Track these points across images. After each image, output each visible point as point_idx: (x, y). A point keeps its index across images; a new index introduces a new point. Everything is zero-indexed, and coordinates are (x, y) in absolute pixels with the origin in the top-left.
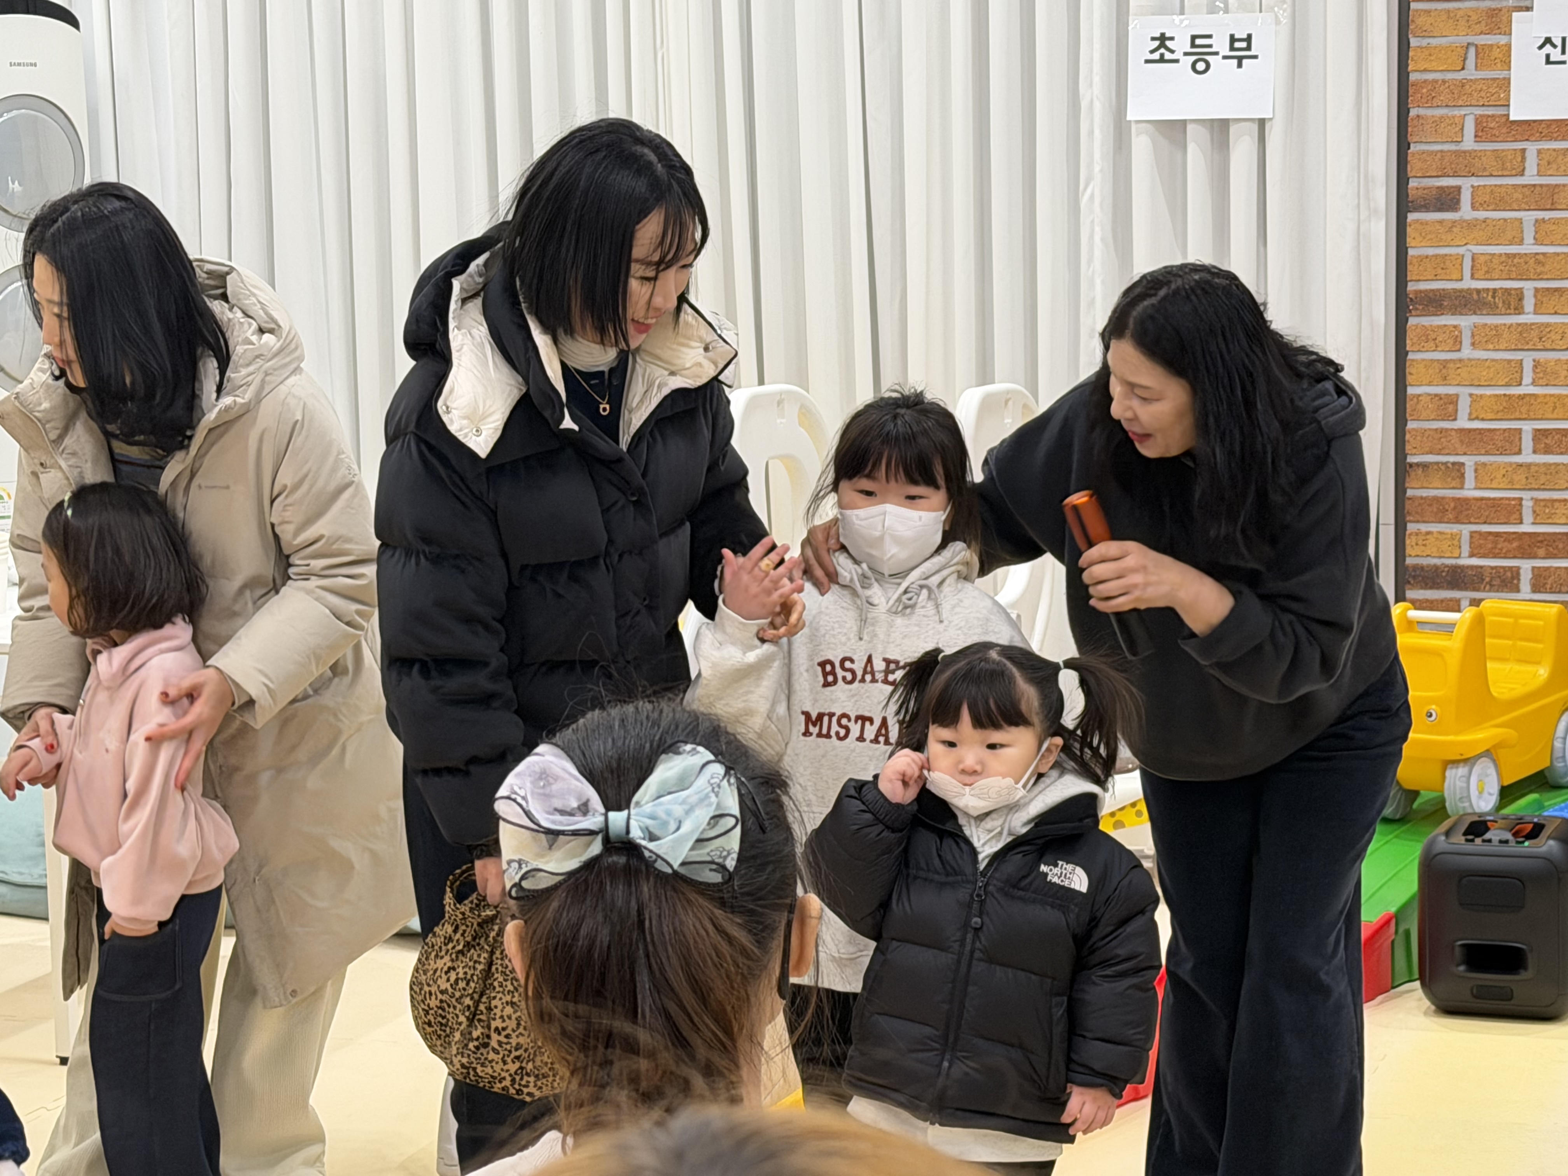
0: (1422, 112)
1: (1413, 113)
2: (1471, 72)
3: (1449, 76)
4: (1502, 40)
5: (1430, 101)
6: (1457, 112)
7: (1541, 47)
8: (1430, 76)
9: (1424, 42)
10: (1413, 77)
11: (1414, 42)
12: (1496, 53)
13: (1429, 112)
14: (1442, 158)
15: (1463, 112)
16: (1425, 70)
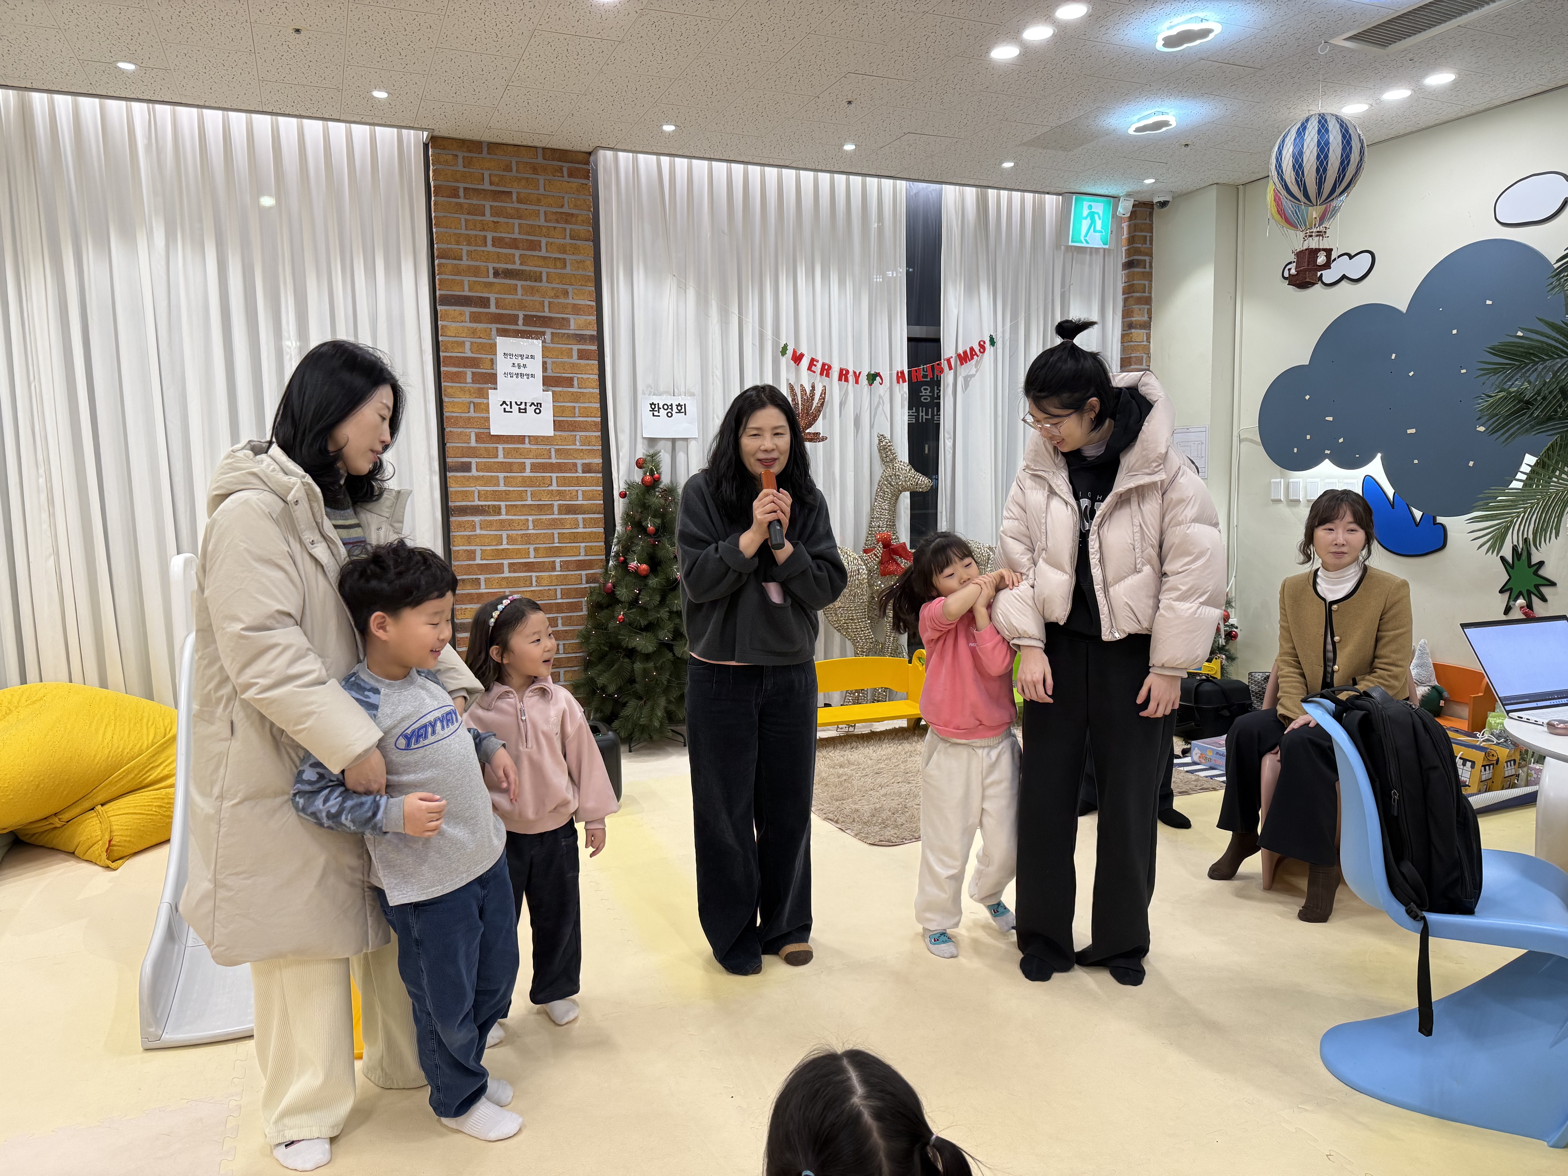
0: (452, 429)
1: (447, 430)
2: (472, 414)
3: (463, 415)
4: (485, 401)
5: (455, 425)
6: (468, 430)
7: (501, 405)
8: (455, 415)
9: (451, 400)
10: (446, 414)
11: (445, 399)
12: (483, 406)
13: (455, 430)
14: (462, 450)
15: (470, 430)
16: (453, 412)
